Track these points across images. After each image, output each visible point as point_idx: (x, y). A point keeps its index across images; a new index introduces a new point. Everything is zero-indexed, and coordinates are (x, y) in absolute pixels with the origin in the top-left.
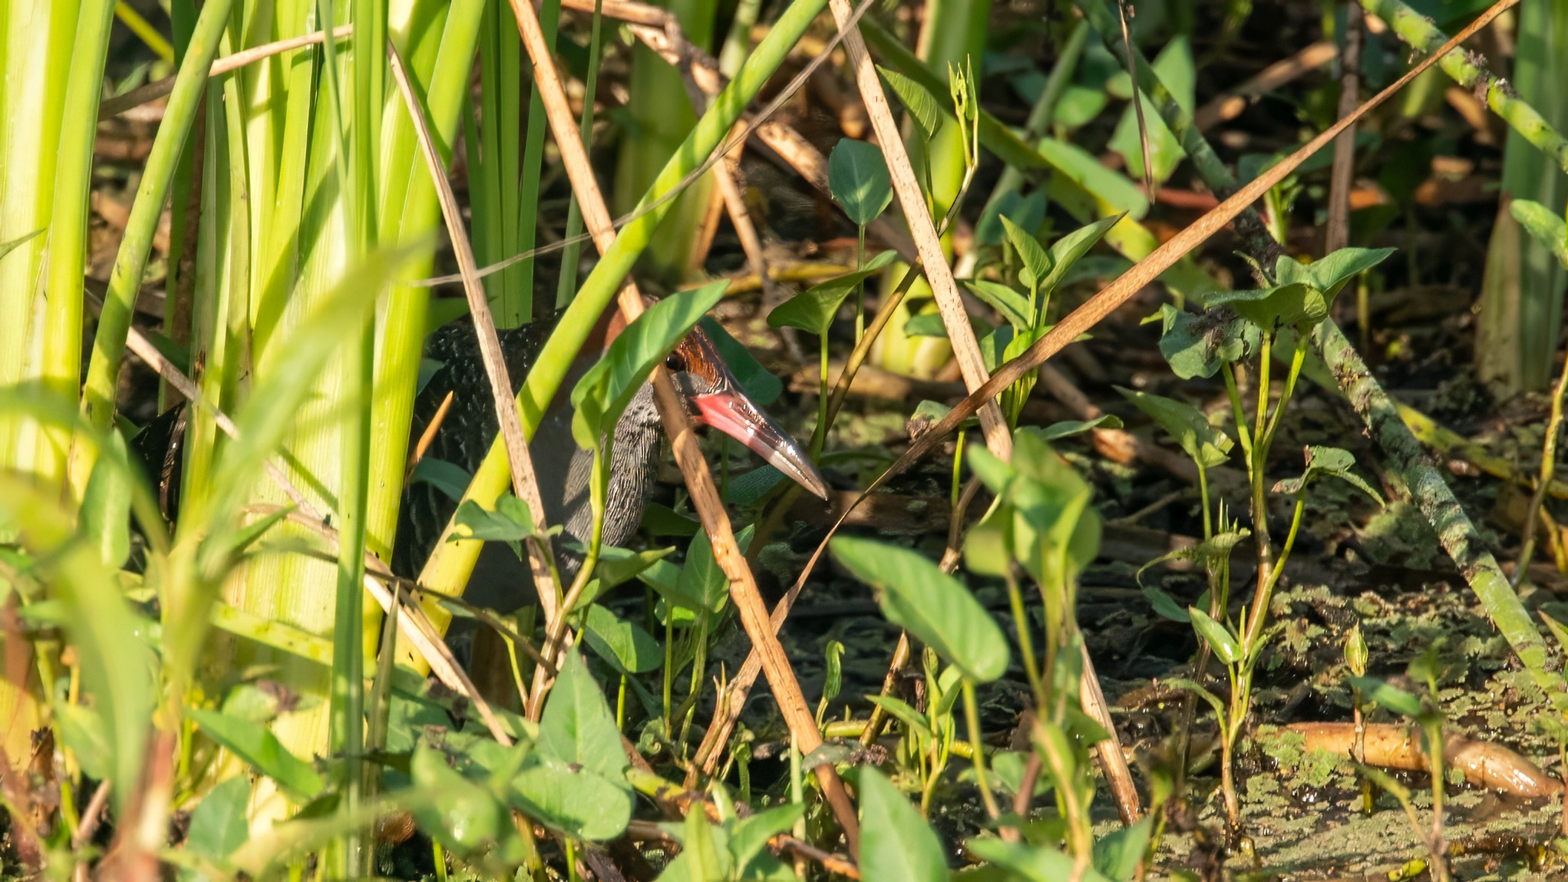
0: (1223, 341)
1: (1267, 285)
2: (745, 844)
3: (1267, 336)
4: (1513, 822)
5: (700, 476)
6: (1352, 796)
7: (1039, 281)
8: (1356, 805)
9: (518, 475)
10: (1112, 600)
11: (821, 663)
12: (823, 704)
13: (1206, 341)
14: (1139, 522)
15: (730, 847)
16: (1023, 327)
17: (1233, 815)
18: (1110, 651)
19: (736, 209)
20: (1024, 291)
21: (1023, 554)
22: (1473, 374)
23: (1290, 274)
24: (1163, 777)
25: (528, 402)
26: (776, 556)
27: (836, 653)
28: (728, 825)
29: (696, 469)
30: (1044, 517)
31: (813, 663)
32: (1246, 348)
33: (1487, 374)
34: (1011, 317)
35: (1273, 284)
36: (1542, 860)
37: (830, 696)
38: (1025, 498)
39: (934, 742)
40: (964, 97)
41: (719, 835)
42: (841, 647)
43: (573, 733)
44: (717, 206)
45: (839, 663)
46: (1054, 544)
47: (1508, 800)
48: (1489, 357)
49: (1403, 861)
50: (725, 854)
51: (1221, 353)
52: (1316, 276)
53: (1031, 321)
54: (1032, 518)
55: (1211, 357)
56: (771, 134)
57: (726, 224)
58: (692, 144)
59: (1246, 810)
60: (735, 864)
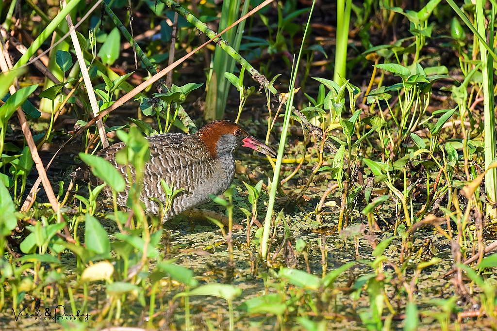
0: (156, 106)
1: (169, 92)
2: (50, 232)
3: (169, 105)
5: (29, 136)
7: (110, 90)
11: (58, 188)
12: (58, 197)
13: (153, 106)
15: (47, 233)
16: (106, 101)
20: (107, 92)
21: (130, 159)
22: (203, 118)
23: (175, 89)
24: (155, 219)
28: (46, 227)
29: (28, 134)
30: (137, 149)
32: (163, 108)
33: (207, 118)
34: (103, 98)
35: (171, 92)
36: (242, 247)
37: (60, 195)
38: (132, 144)
39: (91, 208)
40: (93, 39)
41: (44, 230)
42: (63, 183)
45: (63, 187)
46: (139, 157)
48: (207, 114)
49: (206, 246)
51: (156, 109)
52: (182, 90)
53: (108, 100)
54: (133, 149)
55: (153, 110)
60: (47, 238)
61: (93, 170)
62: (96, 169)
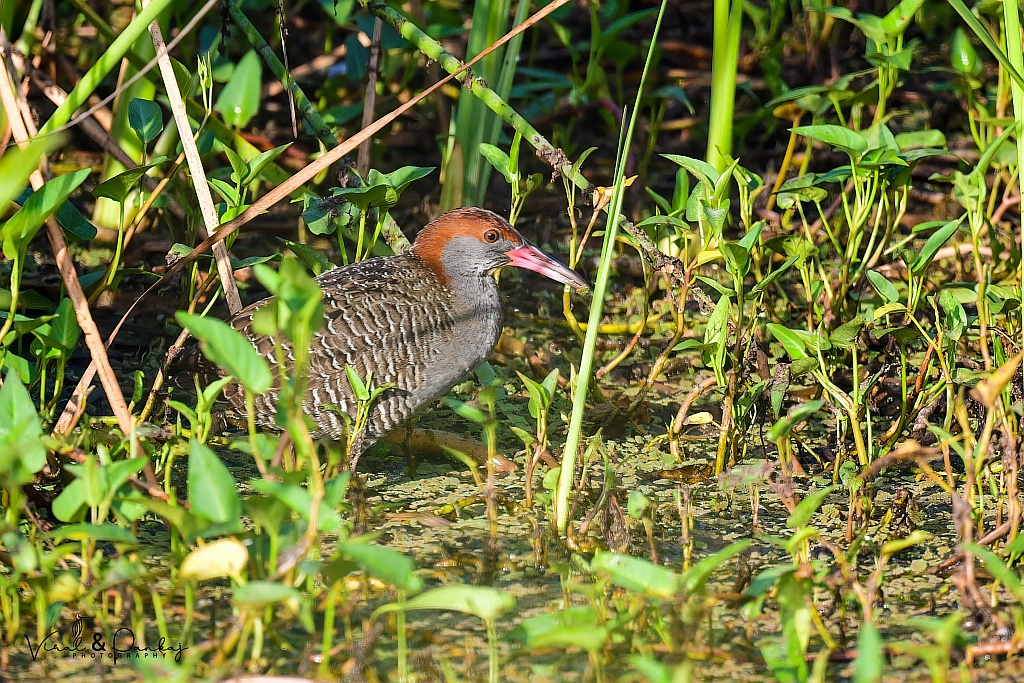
0: (338, 214)
1: (364, 185)
2: (115, 478)
3: (364, 212)
5: (71, 276)
7: (242, 180)
12: (132, 404)
13: (329, 214)
15: (108, 479)
16: (232, 205)
21: (283, 324)
23: (375, 180)
27: (139, 376)
28: (107, 467)
29: (69, 273)
30: (297, 304)
32: (351, 219)
34: (226, 199)
35: (368, 185)
37: (137, 401)
38: (287, 294)
39: (200, 427)
40: (206, 74)
41: (102, 473)
42: (142, 374)
43: (12, 415)
45: (141, 383)
46: (301, 320)
50: (105, 484)
51: (336, 221)
52: (390, 181)
53: (236, 202)
55: (331, 223)
56: (51, 93)
58: (76, 94)
60: (109, 489)
61: (204, 348)
62: (210, 345)
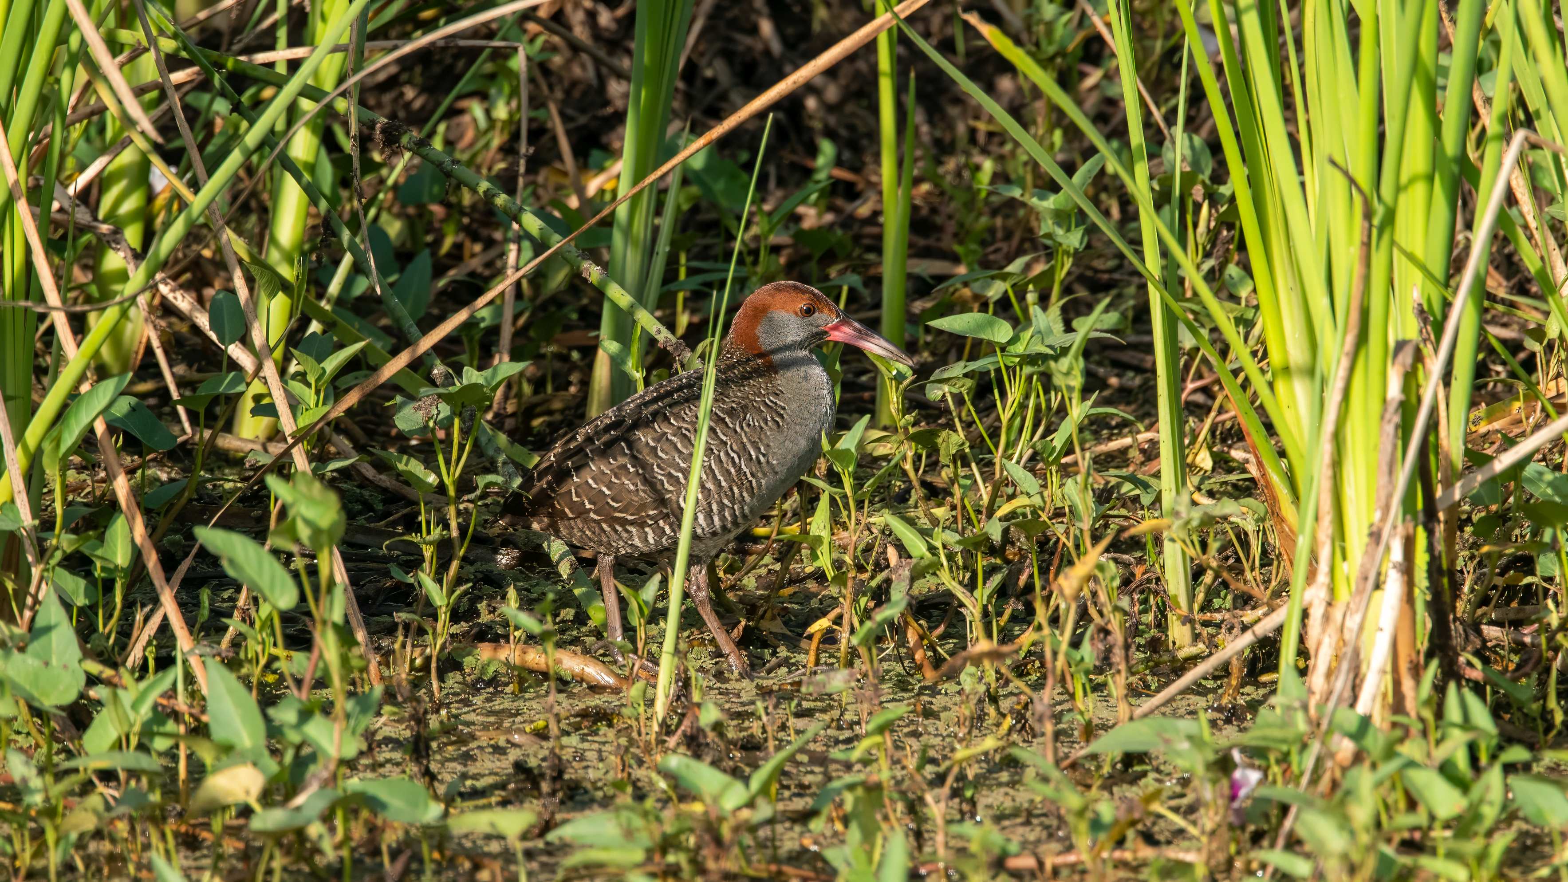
4: (595, 701)
6: (507, 684)
7: (317, 381)
8: (509, 689)
9: (16, 490)
10: (370, 570)
11: (198, 604)
14: (387, 526)
17: (437, 695)
18: (368, 597)
19: (155, 343)
20: (309, 386)
25: (25, 447)
26: (173, 543)
27: (205, 595)
31: (194, 605)
36: (615, 721)
37: (202, 622)
39: (260, 647)
42: (208, 595)
44: (144, 340)
45: (207, 601)
47: (596, 689)
49: (532, 722)
52: (486, 379)
55: (425, 426)
57: (149, 351)
59: (445, 692)
61: (225, 564)
62: (232, 562)
